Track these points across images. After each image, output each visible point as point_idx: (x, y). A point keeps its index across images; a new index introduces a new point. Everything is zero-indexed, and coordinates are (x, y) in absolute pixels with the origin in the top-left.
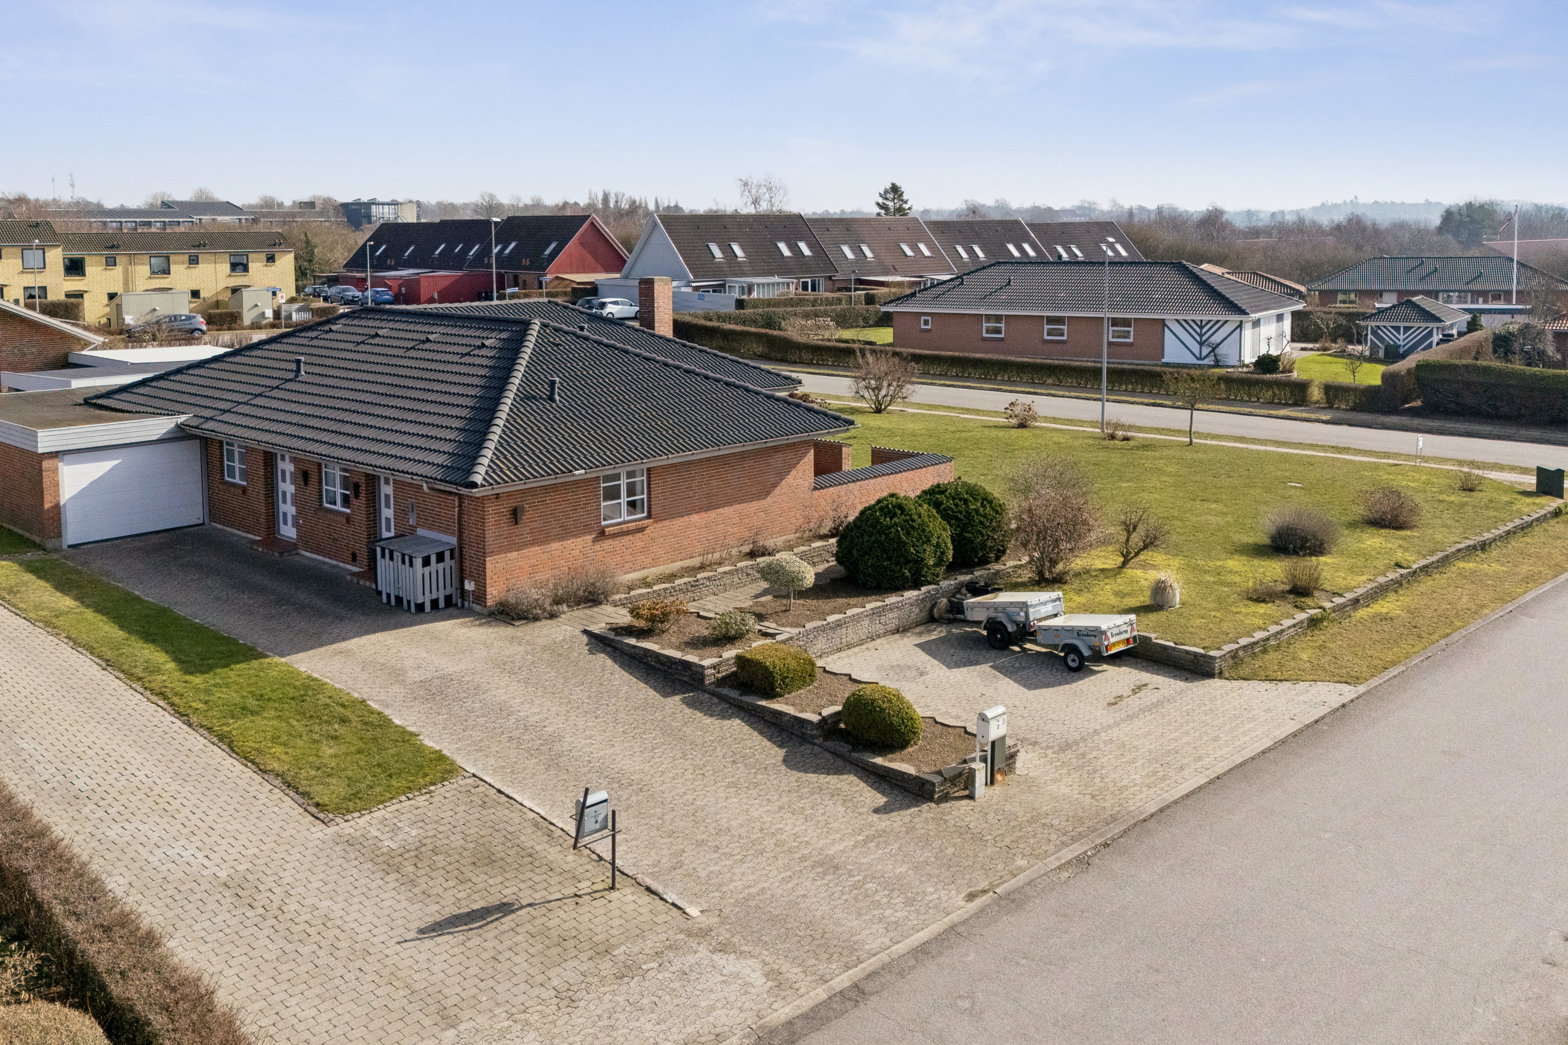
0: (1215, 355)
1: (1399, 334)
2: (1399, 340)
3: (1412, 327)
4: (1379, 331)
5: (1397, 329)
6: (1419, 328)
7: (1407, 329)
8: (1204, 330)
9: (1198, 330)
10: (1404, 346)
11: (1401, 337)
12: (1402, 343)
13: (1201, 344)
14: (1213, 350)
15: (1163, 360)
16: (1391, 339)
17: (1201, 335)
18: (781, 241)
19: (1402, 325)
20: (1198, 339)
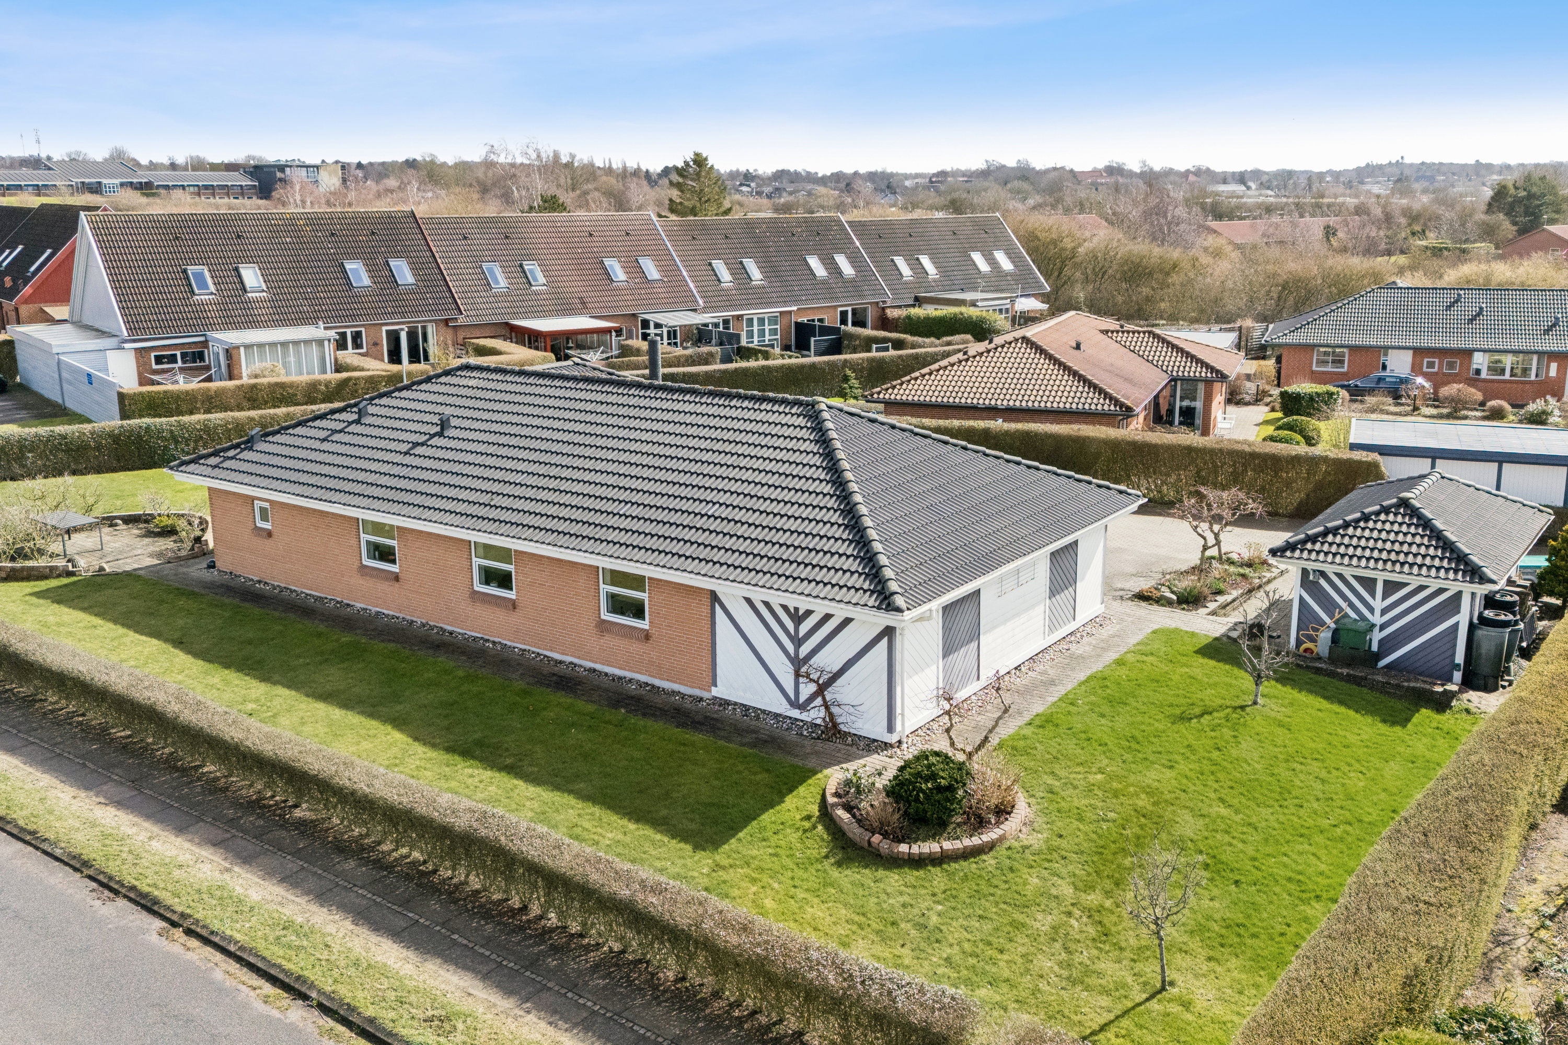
0: (826, 706)
1: (1373, 595)
2: (1371, 610)
3: (1407, 584)
4: (1322, 582)
5: (1369, 584)
6: (1422, 588)
7: (1391, 587)
8: (804, 628)
9: (790, 626)
10: (1382, 628)
11: (1378, 604)
12: (1377, 619)
13: (798, 663)
14: (821, 690)
15: (715, 692)
16: (1351, 605)
17: (798, 642)
18: (353, 257)
19: (1381, 577)
20: (790, 648)
